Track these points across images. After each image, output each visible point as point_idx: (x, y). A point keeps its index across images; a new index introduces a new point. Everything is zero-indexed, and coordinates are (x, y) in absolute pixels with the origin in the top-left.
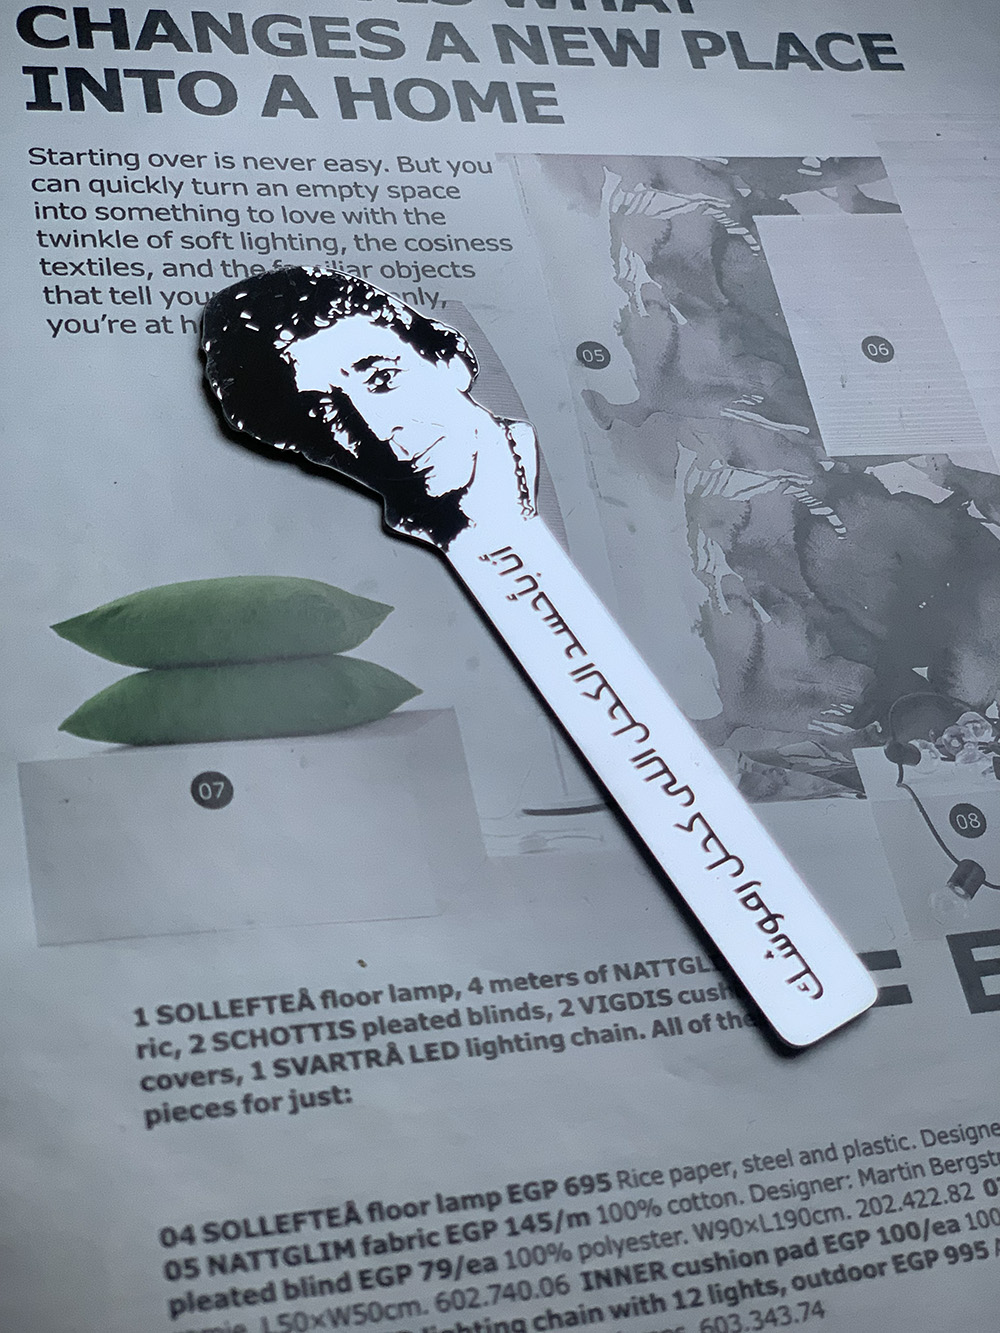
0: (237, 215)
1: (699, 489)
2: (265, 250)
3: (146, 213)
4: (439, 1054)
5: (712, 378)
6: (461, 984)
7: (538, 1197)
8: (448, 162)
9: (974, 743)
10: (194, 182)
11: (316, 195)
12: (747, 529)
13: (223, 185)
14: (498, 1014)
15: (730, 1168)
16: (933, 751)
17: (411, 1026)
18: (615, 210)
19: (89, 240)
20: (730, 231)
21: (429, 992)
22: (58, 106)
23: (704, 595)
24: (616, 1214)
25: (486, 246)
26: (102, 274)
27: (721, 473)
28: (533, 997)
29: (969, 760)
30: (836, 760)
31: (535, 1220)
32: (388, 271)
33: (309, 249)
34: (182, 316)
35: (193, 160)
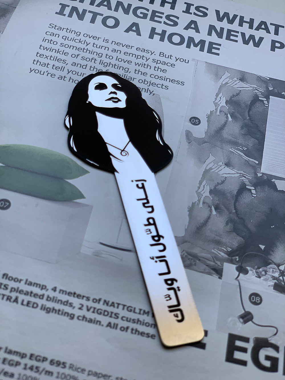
0: (102, 55)
1: (211, 169)
2: (106, 66)
3: (75, 48)
4: (31, 305)
5: (232, 138)
6: (50, 287)
7: (39, 360)
8: (176, 57)
9: (270, 275)
10: (94, 44)
11: (129, 56)
12: (222, 185)
13: (102, 46)
14: (57, 301)
15: (111, 378)
16: (253, 272)
17: (27, 294)
18: (223, 83)
19: (54, 51)
20: (260, 98)
21: (38, 286)
22: (65, 15)
23: (196, 199)
24: (63, 376)
25: (176, 82)
26: (53, 60)
27: (221, 166)
28: (72, 299)
29: (266, 280)
30: (216, 264)
31: (34, 368)
32: (141, 81)
33: (119, 69)
34: (71, 77)
35: (97, 38)
